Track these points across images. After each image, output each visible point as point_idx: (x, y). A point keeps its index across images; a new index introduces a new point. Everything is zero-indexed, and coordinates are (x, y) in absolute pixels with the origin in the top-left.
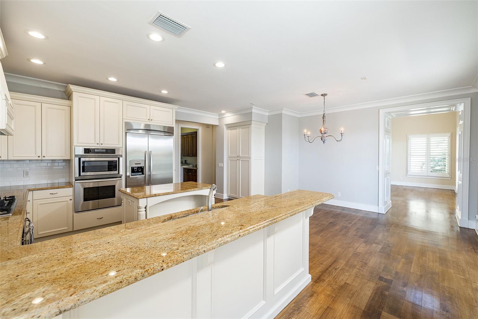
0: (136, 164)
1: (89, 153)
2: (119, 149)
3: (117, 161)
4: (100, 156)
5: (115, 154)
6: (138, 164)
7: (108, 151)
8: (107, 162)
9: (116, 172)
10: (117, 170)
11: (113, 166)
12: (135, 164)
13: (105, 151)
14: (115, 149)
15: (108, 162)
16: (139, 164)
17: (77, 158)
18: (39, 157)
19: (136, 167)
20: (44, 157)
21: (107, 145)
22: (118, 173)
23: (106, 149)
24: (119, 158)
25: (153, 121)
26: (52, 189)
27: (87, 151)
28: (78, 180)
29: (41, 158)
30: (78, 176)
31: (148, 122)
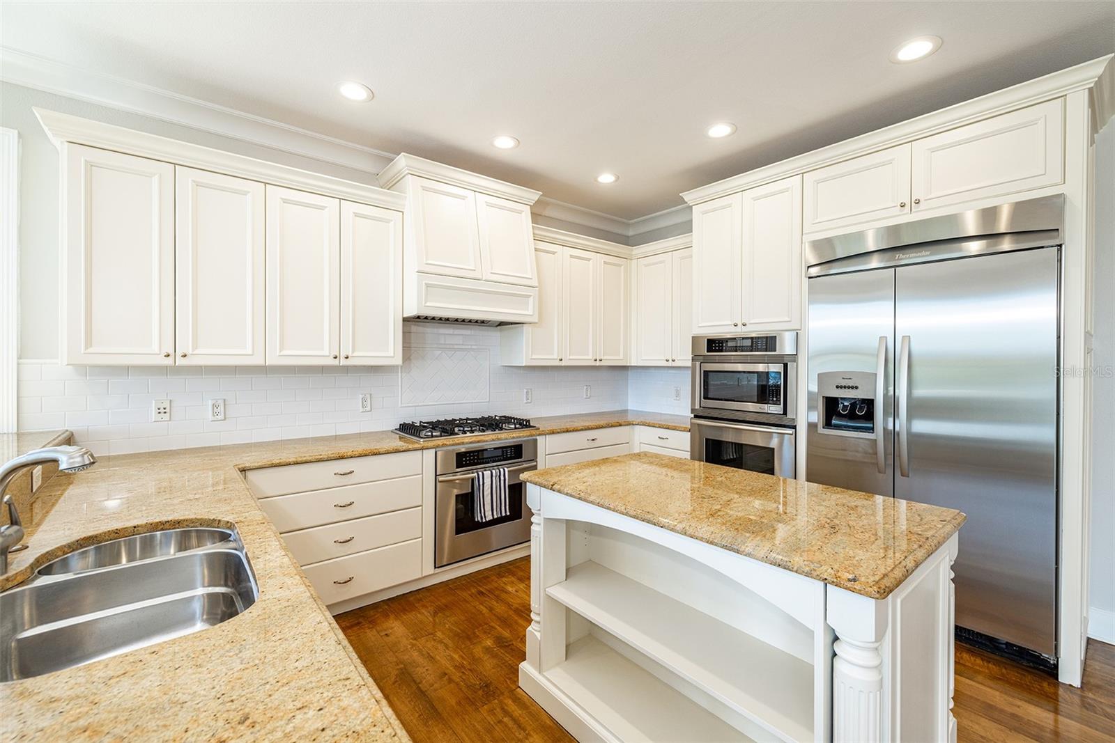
0: (841, 387)
2: (785, 334)
3: (780, 373)
4: (743, 360)
5: (775, 351)
6: (849, 387)
7: (757, 343)
8: (756, 375)
9: (775, 409)
10: (780, 401)
11: (769, 391)
12: (837, 387)
13: (748, 343)
14: (775, 338)
15: (758, 376)
16: (852, 388)
17: (698, 364)
18: (667, 361)
19: (842, 398)
20: (673, 361)
21: (756, 328)
22: (785, 413)
23: (752, 338)
24: (786, 366)
25: (922, 206)
26: (660, 427)
27: (715, 345)
28: (696, 417)
29: (670, 364)
30: (697, 407)
31: (900, 215)
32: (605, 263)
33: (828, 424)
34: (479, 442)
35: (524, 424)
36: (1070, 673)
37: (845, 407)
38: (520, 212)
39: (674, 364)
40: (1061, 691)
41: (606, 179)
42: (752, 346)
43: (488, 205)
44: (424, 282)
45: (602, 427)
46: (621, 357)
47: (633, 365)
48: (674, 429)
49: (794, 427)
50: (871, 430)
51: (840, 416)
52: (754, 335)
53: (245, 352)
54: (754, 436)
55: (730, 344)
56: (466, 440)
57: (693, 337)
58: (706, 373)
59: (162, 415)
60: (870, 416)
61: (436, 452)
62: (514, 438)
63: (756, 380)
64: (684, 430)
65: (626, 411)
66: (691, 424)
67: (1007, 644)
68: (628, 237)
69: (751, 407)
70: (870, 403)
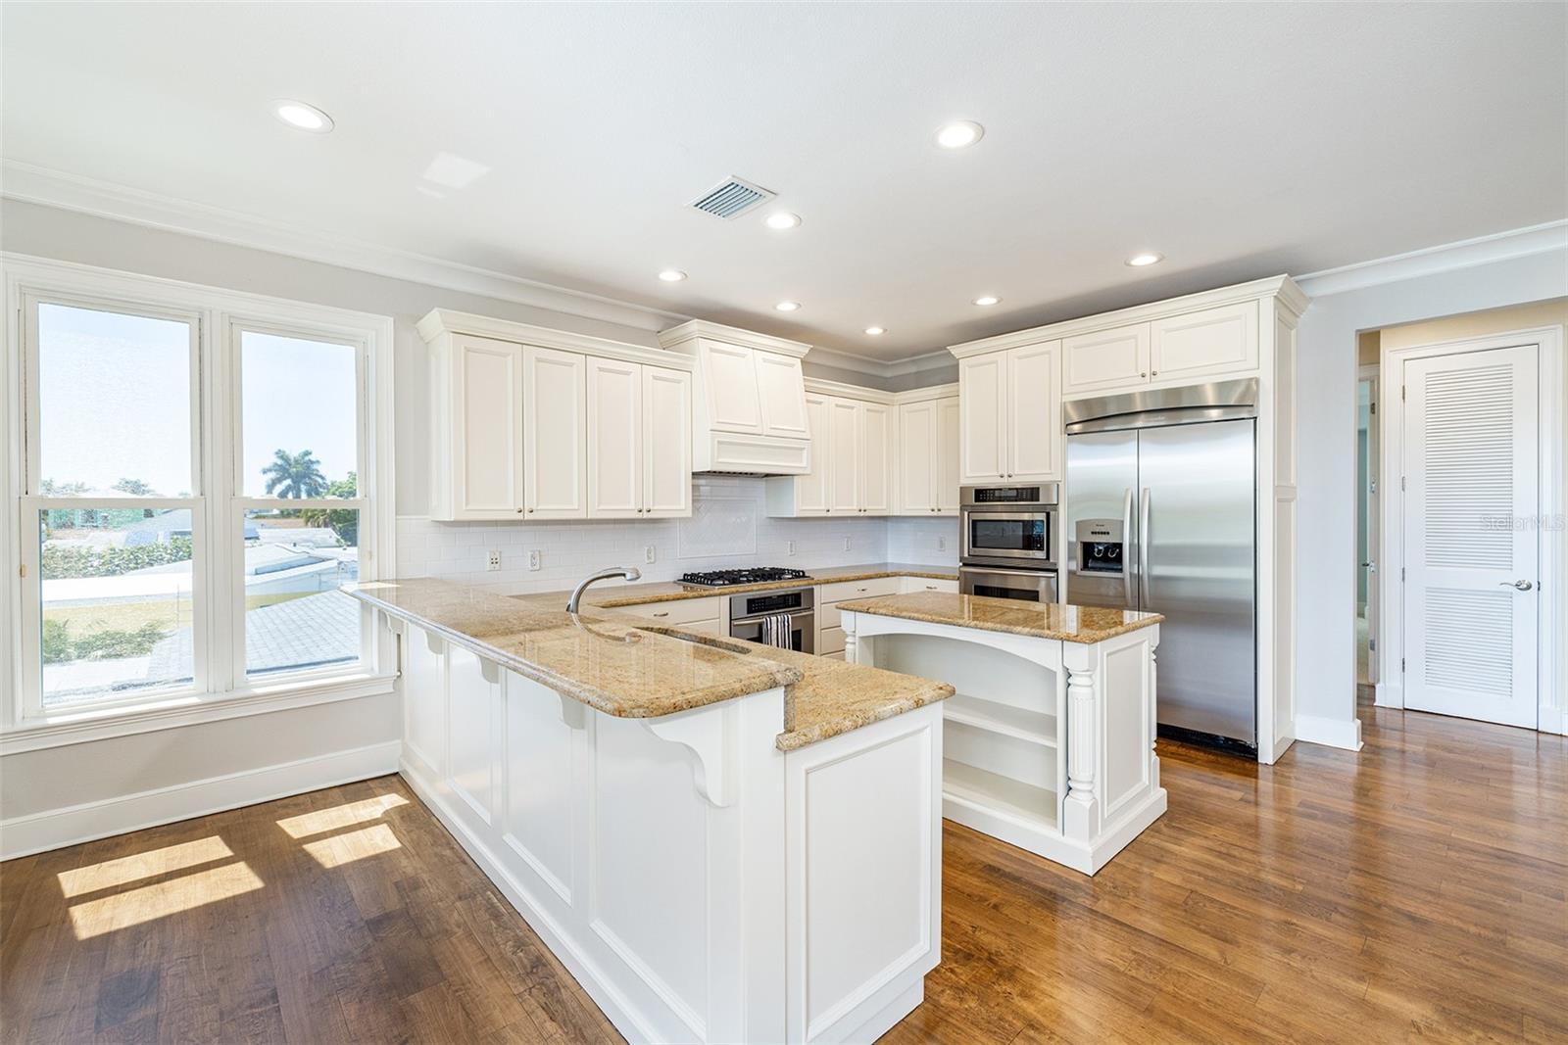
0: (1096, 533)
1: (985, 501)
2: (1048, 486)
3: (1043, 521)
4: (1009, 509)
5: (1038, 501)
6: (1102, 533)
7: (1022, 494)
8: (1021, 524)
9: (1041, 555)
10: (1044, 547)
11: (1034, 538)
12: (1093, 533)
13: (1014, 493)
14: (1038, 488)
15: (1024, 525)
16: (1105, 533)
17: (966, 513)
18: (933, 510)
19: (1098, 543)
20: (939, 510)
21: (1022, 478)
22: (1048, 558)
23: (1017, 489)
24: (1048, 515)
25: (1159, 377)
26: (927, 577)
27: (981, 494)
28: (965, 565)
29: (935, 514)
30: (966, 555)
31: (1140, 384)
32: (868, 410)
33: (1085, 567)
34: (765, 589)
35: (798, 575)
36: (1267, 755)
37: (1100, 551)
38: (792, 365)
39: (940, 514)
40: (1260, 768)
41: (874, 331)
42: (1017, 496)
43: (765, 360)
44: (716, 440)
45: (871, 578)
46: (884, 507)
47: (895, 514)
48: (943, 578)
49: (1056, 571)
50: (1121, 570)
51: (1096, 559)
52: (1019, 486)
53: (573, 509)
54: (1020, 580)
55: (997, 494)
56: (755, 588)
57: (961, 488)
58: (975, 522)
59: (494, 565)
60: (1119, 559)
61: (730, 599)
62: (794, 586)
63: (1021, 529)
64: (953, 579)
65: (886, 564)
66: (960, 572)
67: (1227, 739)
68: (886, 378)
69: (1017, 553)
70: (1120, 546)
